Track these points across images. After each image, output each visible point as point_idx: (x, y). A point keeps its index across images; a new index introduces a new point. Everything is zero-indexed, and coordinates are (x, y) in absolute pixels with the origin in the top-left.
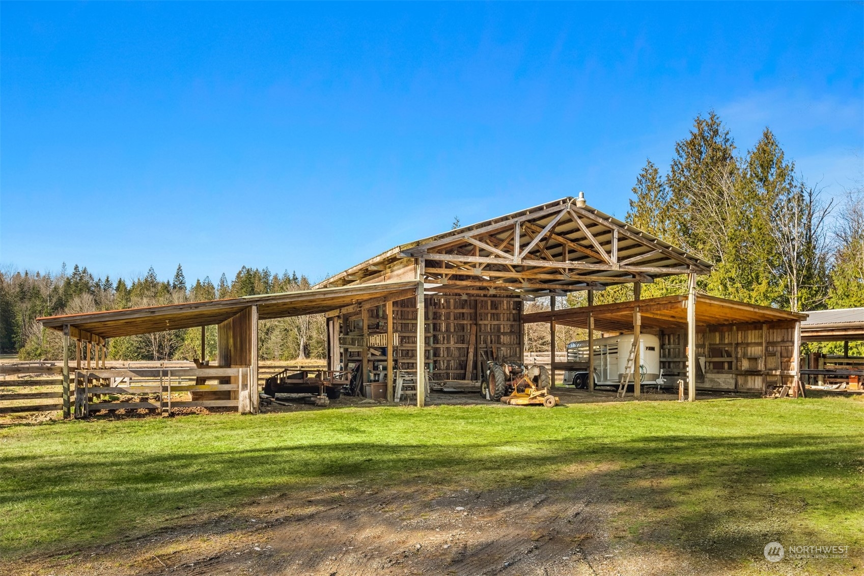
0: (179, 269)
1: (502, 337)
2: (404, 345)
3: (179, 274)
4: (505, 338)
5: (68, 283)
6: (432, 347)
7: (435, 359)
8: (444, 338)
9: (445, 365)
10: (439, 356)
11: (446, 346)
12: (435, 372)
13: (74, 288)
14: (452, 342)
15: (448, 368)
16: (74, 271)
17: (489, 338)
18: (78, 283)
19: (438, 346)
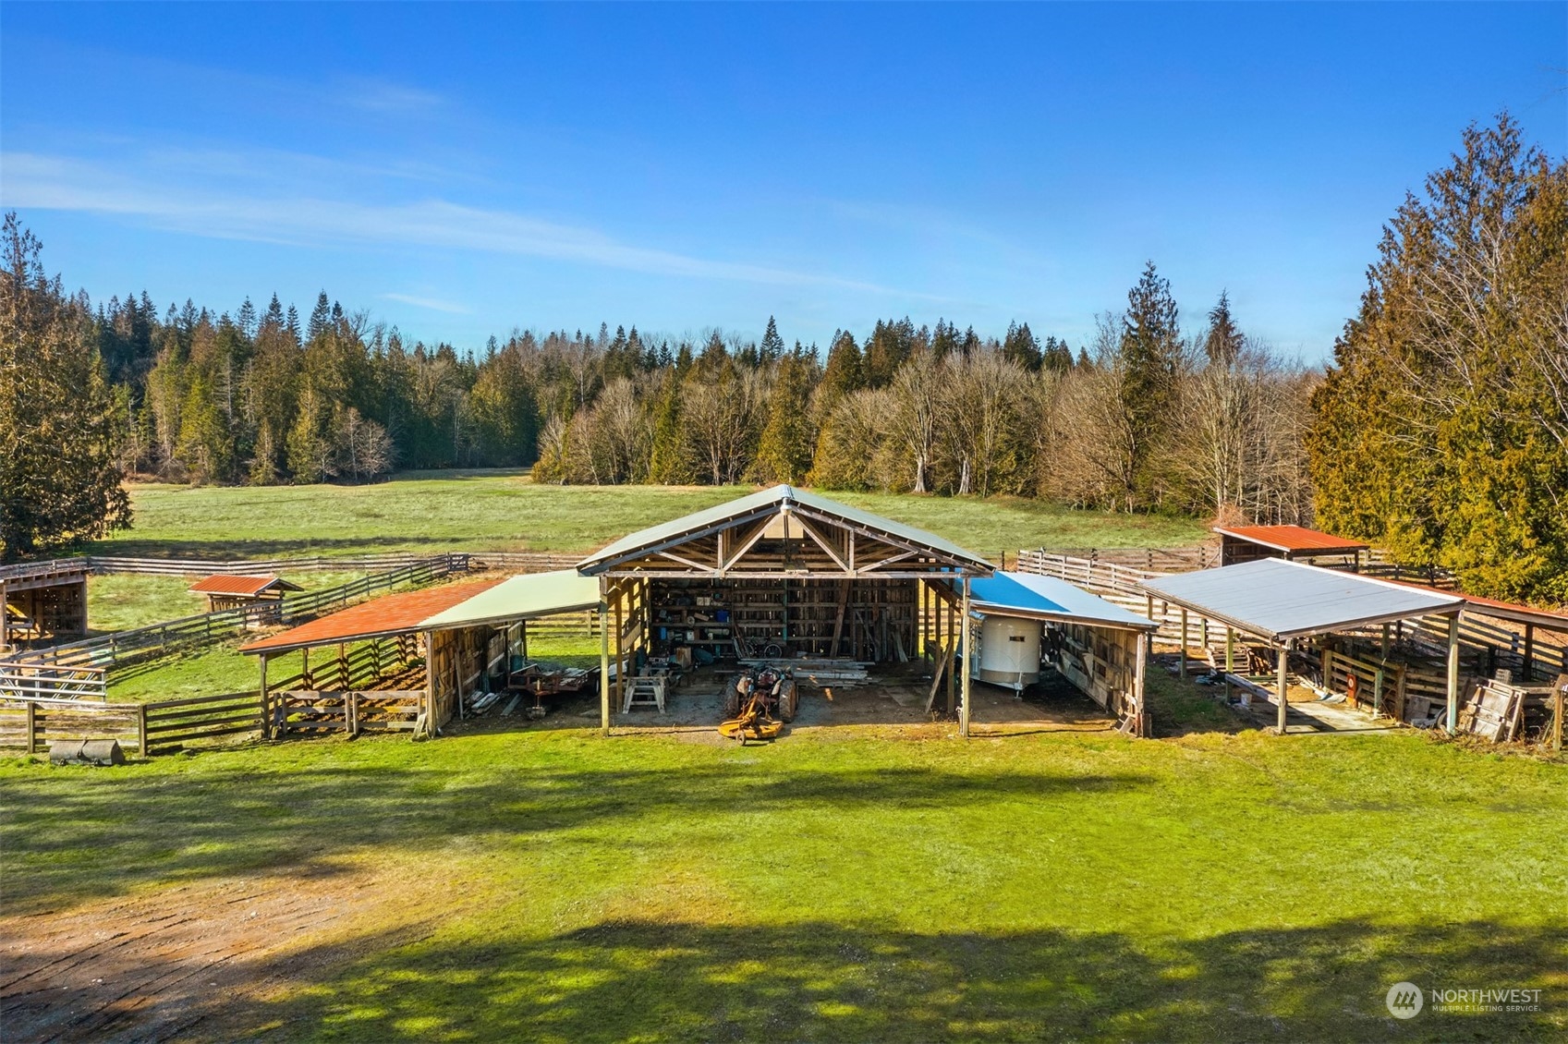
0: (772, 324)
1: (888, 592)
2: (750, 604)
3: (771, 332)
4: (893, 594)
5: (610, 355)
6: (787, 608)
7: (792, 622)
8: (805, 594)
9: (807, 629)
10: (798, 619)
11: (807, 605)
12: (791, 639)
13: (617, 362)
14: (816, 600)
15: (810, 633)
16: (617, 336)
17: (870, 594)
18: (622, 355)
19: (795, 605)
